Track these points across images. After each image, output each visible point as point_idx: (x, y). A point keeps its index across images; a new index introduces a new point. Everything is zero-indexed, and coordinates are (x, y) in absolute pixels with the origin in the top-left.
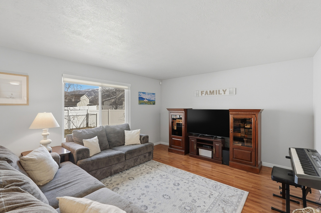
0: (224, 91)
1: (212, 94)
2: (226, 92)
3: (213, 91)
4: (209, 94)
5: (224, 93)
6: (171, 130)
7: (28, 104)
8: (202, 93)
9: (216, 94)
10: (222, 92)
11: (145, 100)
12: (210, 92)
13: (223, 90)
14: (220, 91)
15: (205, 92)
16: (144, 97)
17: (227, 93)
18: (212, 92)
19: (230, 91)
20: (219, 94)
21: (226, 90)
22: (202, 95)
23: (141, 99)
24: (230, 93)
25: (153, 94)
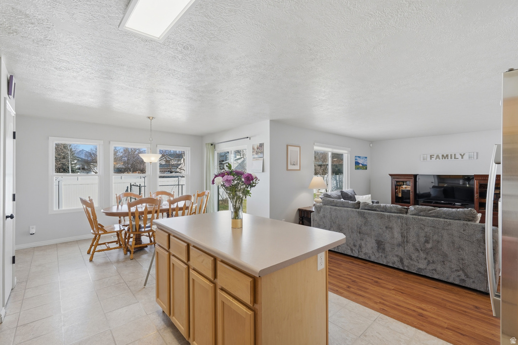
0: (462, 156)
1: (445, 159)
2: (464, 157)
3: (447, 156)
4: (441, 158)
5: (462, 158)
6: (394, 197)
7: (300, 170)
8: (431, 157)
9: (451, 158)
10: (458, 156)
11: (361, 165)
12: (443, 156)
13: (460, 154)
14: (456, 155)
15: (435, 157)
16: (360, 162)
17: (466, 157)
18: (445, 156)
19: (469, 156)
20: (455, 158)
21: (464, 154)
22: (431, 159)
23: (357, 163)
24: (469, 158)
25: (366, 158)
